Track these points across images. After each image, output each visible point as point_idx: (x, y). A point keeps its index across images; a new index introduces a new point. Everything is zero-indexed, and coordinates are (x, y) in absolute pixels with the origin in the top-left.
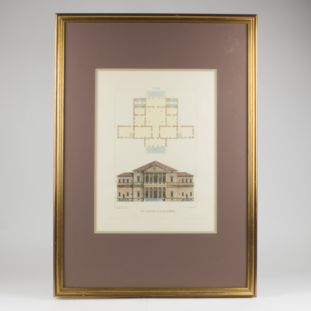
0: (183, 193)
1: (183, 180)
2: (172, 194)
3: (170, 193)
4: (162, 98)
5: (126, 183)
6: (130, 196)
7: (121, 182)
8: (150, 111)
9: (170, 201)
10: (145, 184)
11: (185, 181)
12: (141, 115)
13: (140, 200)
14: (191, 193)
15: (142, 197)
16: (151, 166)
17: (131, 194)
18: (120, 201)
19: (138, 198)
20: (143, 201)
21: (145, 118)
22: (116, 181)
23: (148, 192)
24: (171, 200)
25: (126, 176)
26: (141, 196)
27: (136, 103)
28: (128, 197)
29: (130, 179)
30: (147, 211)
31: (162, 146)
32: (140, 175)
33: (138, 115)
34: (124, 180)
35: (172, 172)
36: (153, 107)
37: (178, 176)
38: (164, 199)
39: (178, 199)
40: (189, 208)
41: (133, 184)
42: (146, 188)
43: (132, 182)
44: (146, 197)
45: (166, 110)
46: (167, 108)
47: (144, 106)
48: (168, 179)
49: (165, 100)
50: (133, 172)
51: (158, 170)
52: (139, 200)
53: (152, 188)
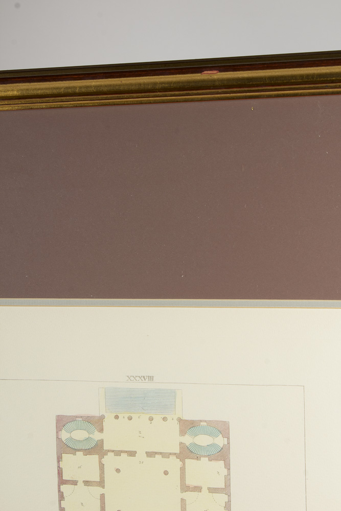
4: (165, 419)
8: (118, 471)
12: (87, 483)
21: (102, 497)
27: (64, 435)
33: (75, 483)
36: (132, 454)
45: (183, 470)
46: (187, 461)
47: (98, 449)
49: (176, 427)
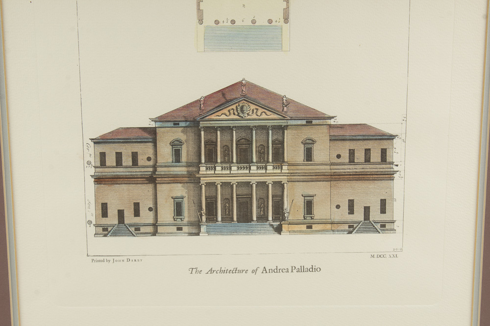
0: (351, 203)
1: (352, 153)
2: (309, 206)
3: (300, 203)
5: (126, 167)
6: (146, 217)
7: (108, 164)
9: (301, 232)
10: (203, 168)
11: (360, 156)
13: (186, 229)
14: (383, 203)
15: (193, 219)
16: (228, 101)
17: (150, 209)
18: (105, 236)
19: (179, 222)
20: (198, 234)
22: (88, 158)
23: (216, 202)
24: (304, 227)
25: (127, 141)
26: (187, 216)
28: (137, 220)
29: (145, 151)
30: (211, 271)
31: (270, 21)
32: (182, 137)
34: (119, 156)
35: (309, 123)
37: (333, 139)
38: (276, 224)
39: (332, 223)
40: (373, 256)
41: (155, 171)
42: (209, 185)
43: (151, 163)
44: (208, 220)
48: (293, 151)
50: (153, 125)
51: (254, 116)
52: (179, 229)
53: (232, 187)
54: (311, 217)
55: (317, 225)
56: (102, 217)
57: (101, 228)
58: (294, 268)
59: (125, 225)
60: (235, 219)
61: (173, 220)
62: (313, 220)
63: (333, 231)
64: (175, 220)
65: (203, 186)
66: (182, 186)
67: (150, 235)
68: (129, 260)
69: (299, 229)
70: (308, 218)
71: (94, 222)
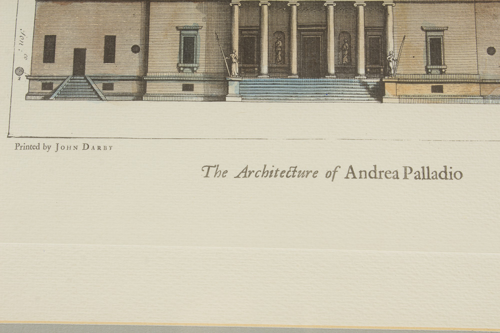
2: (435, 49)
3: (419, 42)
6: (128, 63)
9: (421, 98)
13: (199, 88)
15: (213, 70)
17: (135, 49)
18: (47, 98)
20: (222, 98)
23: (259, 37)
24: (426, 89)
26: (203, 63)
28: (108, 69)
30: (246, 173)
38: (373, 81)
39: (482, 82)
44: (243, 71)
52: (188, 88)
53: (289, 10)
54: (441, 70)
55: (452, 85)
56: (44, 62)
57: (40, 83)
58: (408, 170)
59: (85, 78)
60: (294, 70)
61: (176, 70)
62: (442, 77)
63: (484, 97)
64: (180, 71)
65: (236, 7)
66: (197, 8)
67: (131, 98)
68: (86, 147)
69: (417, 93)
70: (434, 72)
71: (27, 72)
